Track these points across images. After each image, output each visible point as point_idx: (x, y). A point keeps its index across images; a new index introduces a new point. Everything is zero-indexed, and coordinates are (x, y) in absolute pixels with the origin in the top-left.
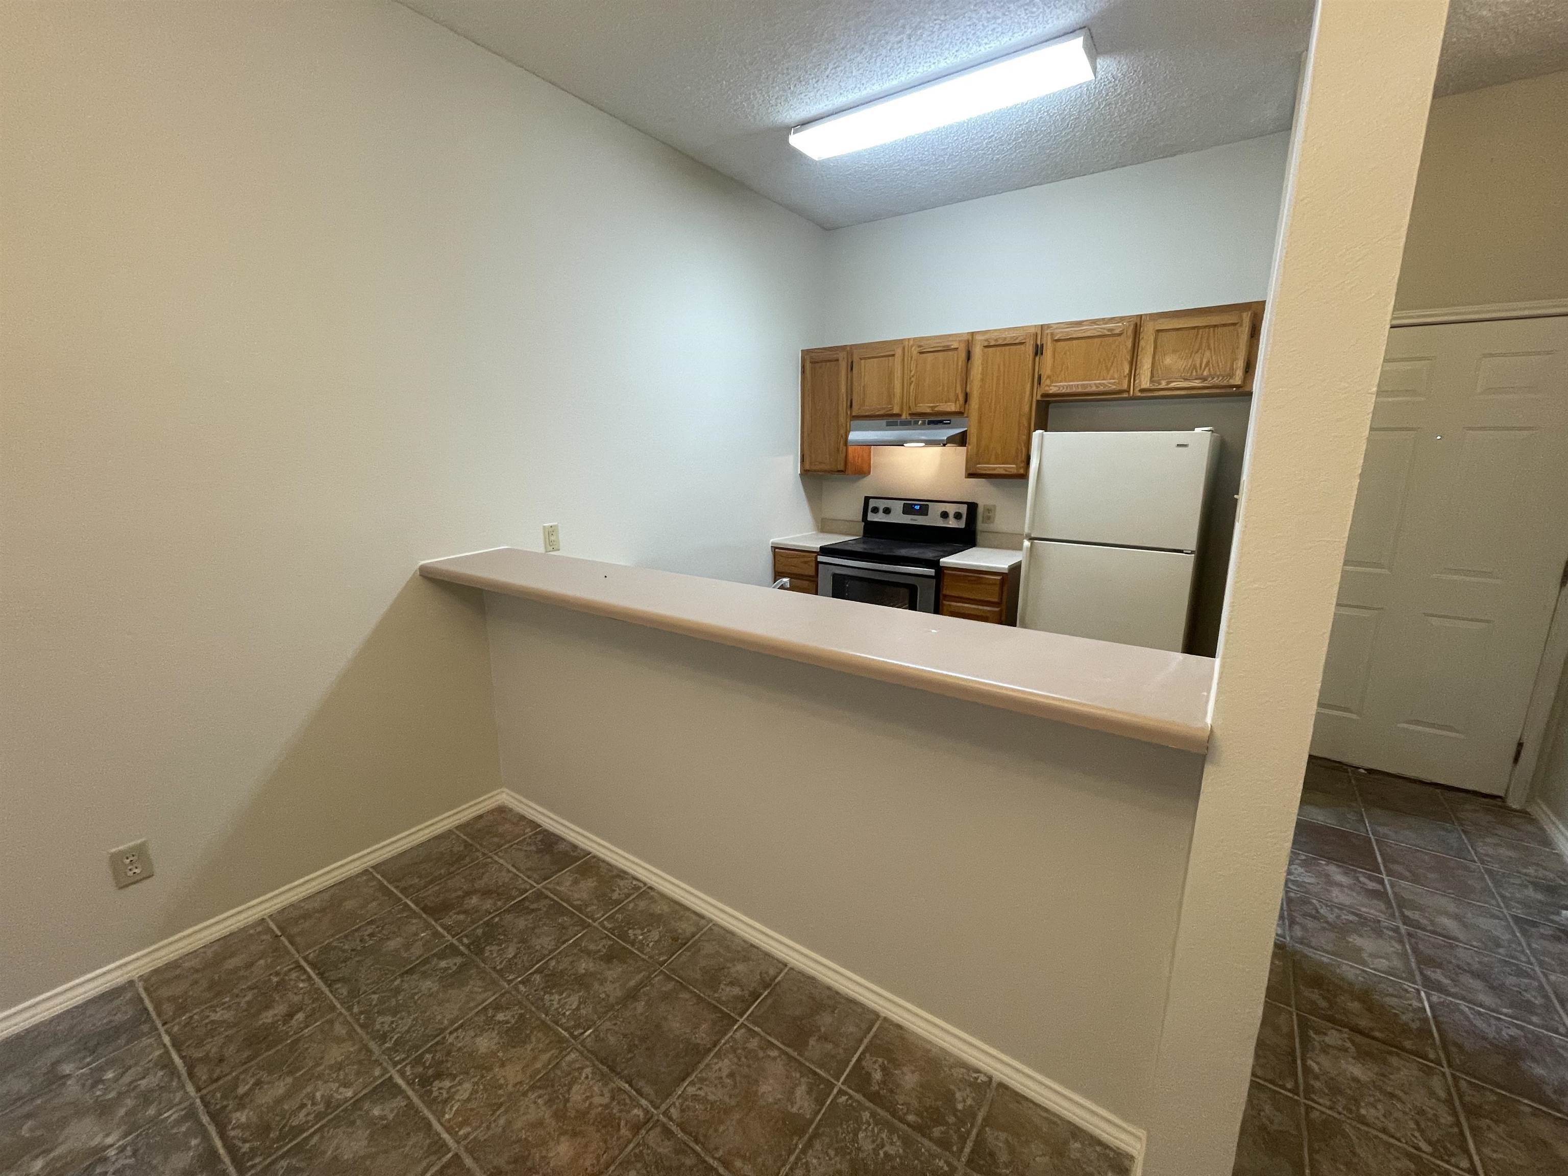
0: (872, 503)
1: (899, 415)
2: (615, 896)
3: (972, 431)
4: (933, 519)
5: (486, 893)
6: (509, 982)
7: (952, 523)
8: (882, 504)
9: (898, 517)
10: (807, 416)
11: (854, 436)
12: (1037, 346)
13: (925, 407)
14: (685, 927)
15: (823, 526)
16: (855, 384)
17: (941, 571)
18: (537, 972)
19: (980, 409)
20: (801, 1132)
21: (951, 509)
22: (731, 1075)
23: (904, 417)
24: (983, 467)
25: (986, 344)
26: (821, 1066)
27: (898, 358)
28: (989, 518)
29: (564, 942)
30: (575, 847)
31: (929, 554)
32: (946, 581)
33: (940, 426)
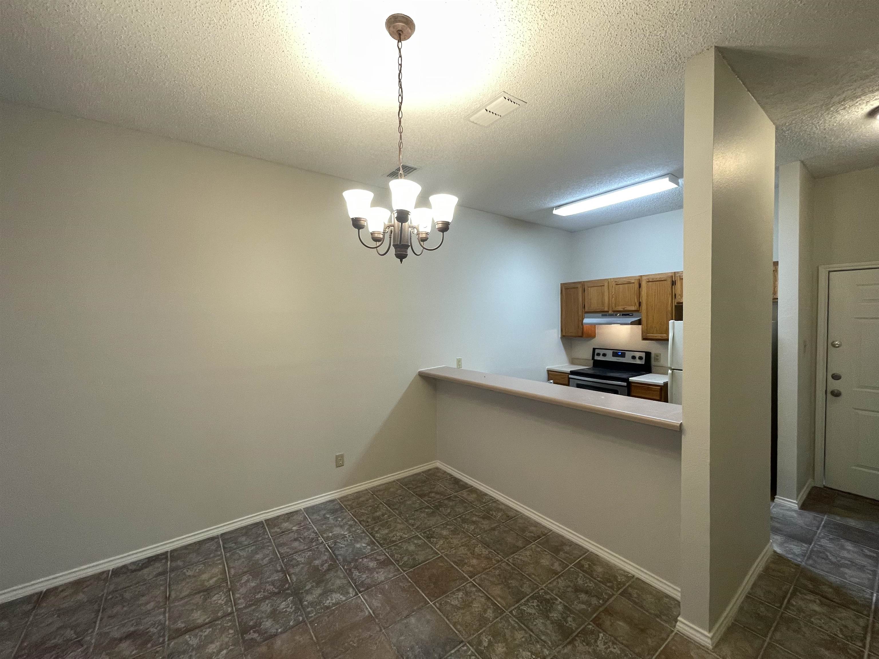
0: (597, 351)
1: (608, 312)
2: (484, 501)
3: (644, 319)
4: (627, 359)
5: (437, 493)
6: (450, 519)
7: (638, 362)
8: (602, 352)
9: (610, 358)
10: (564, 313)
11: (586, 321)
12: (673, 281)
13: (620, 308)
14: (511, 514)
15: (573, 361)
16: (586, 298)
17: (629, 384)
18: (459, 517)
19: (647, 308)
20: (557, 574)
21: (637, 355)
22: (530, 555)
23: (610, 312)
24: (650, 335)
25: (648, 281)
26: (565, 560)
27: (606, 288)
28: (657, 359)
29: (467, 511)
30: (467, 484)
31: (624, 376)
32: (633, 389)
33: (627, 316)
